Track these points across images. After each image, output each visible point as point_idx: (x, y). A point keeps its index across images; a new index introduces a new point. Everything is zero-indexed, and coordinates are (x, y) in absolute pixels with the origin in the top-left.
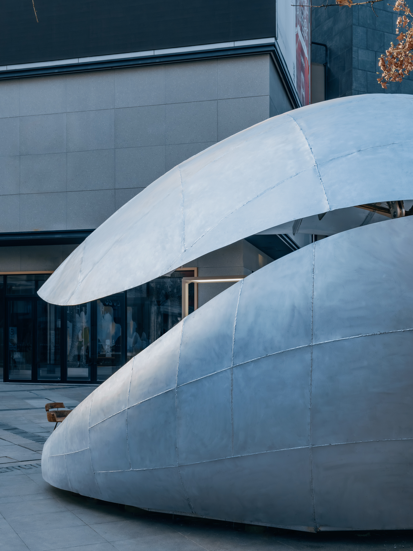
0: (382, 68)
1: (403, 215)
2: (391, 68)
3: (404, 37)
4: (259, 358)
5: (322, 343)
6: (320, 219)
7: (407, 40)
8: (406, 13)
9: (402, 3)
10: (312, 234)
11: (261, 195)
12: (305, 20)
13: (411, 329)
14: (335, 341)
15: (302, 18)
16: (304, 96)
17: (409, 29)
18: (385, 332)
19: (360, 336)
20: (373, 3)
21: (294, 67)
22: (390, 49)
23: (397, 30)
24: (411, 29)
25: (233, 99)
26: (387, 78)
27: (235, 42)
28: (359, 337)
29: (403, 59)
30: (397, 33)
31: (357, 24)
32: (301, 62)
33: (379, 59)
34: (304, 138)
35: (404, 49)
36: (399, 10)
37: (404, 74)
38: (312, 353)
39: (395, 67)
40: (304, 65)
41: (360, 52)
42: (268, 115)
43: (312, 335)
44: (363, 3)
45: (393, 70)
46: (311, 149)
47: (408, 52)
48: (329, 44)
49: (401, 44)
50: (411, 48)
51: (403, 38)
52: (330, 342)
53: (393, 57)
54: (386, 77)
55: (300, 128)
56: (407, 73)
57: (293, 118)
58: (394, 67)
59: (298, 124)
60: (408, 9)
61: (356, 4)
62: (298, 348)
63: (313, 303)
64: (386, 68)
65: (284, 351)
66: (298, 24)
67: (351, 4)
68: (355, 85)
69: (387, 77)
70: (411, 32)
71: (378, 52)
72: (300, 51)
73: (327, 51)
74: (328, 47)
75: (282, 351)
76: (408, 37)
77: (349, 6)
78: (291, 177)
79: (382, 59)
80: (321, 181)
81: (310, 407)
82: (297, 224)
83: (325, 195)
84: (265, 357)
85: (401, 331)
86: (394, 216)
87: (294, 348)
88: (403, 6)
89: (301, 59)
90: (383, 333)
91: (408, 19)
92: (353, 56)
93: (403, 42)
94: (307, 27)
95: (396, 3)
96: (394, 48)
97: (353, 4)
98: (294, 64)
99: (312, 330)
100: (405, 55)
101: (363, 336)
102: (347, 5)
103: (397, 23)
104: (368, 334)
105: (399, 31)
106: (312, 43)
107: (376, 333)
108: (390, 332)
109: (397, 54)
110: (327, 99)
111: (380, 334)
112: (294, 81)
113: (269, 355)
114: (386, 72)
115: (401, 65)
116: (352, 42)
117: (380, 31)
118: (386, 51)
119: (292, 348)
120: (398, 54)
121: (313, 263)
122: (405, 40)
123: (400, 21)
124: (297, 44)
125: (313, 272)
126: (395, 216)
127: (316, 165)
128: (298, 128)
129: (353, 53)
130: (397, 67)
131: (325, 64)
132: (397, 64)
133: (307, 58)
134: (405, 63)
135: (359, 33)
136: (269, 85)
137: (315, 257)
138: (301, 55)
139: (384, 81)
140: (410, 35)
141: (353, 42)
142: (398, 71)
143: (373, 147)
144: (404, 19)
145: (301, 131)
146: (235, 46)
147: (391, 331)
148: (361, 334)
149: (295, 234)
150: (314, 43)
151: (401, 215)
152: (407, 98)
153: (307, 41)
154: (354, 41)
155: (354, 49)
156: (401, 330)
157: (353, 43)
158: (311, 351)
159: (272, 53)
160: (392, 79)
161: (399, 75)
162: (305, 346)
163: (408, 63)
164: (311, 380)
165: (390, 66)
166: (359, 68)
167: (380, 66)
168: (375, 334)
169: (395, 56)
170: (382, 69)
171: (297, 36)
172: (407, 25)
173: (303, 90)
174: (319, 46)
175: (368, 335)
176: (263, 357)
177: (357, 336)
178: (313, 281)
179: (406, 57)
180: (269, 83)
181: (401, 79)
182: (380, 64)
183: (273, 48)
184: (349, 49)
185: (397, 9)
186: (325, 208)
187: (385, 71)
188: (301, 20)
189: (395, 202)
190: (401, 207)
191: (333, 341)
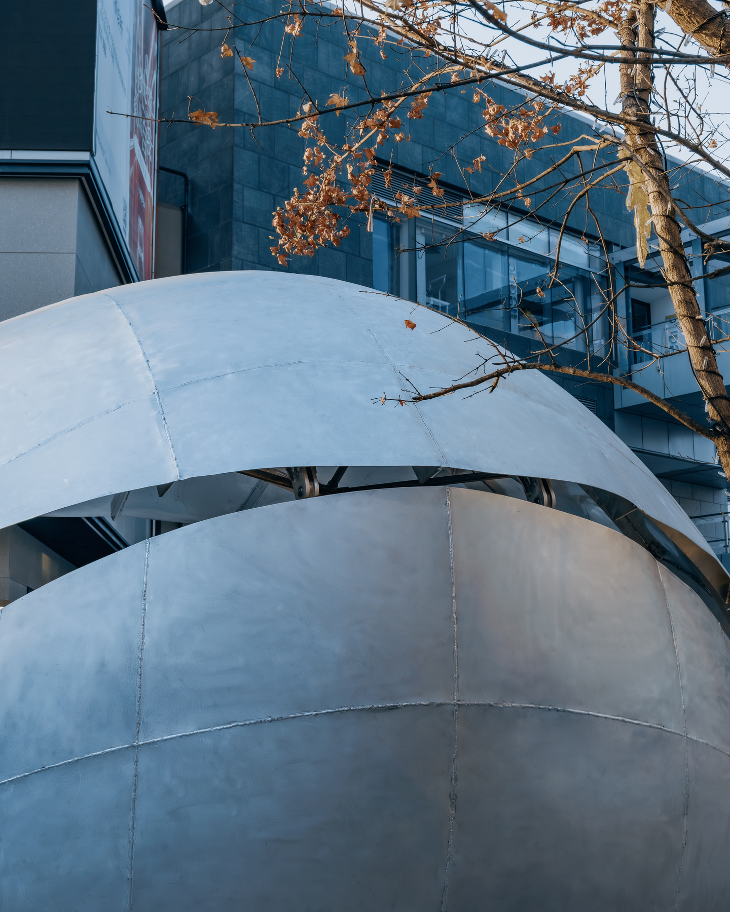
0: (278, 230)
1: (315, 495)
2: (293, 232)
3: (317, 183)
4: (26, 774)
5: (158, 741)
6: (161, 495)
7: (322, 188)
8: (321, 144)
9: (313, 125)
10: (151, 518)
11: (46, 442)
12: (148, 128)
13: (329, 711)
14: (183, 736)
15: (142, 123)
16: (143, 259)
17: (325, 170)
18: (281, 717)
19: (233, 726)
20: (254, 127)
21: (125, 206)
22: (292, 199)
23: (305, 168)
24: (328, 169)
25: (4, 254)
26: (288, 249)
27: (13, 152)
28: (230, 727)
29: (315, 219)
30: (305, 173)
31: (242, 146)
32: (139, 200)
33: (273, 213)
34: (135, 340)
35: (316, 202)
36: (307, 136)
37: (318, 244)
38: (136, 762)
39: (301, 232)
40: (144, 206)
41: (247, 193)
42: (73, 290)
43: (139, 724)
44: (236, 125)
45: (299, 235)
46: (147, 361)
47: (323, 208)
48: (191, 175)
49: (312, 192)
50: (328, 202)
51: (314, 183)
52: (173, 738)
53: (298, 213)
54: (285, 246)
55: (128, 322)
56: (323, 243)
57: (117, 302)
58: (299, 231)
59: (124, 314)
60: (323, 136)
61: (224, 124)
62: (108, 752)
63: (141, 660)
64: (286, 230)
65: (80, 758)
66: (136, 133)
67: (215, 124)
68: (236, 249)
69: (287, 246)
70: (329, 175)
71: (278, 196)
72: (137, 181)
73: (188, 185)
74: (189, 179)
75: (76, 759)
76: (323, 183)
77: (212, 126)
78: (107, 412)
79: (279, 215)
80: (164, 422)
81: (129, 875)
82: (118, 501)
83: (172, 449)
84: (41, 771)
85: (312, 715)
86: (298, 494)
87: (101, 752)
88: (315, 130)
89: (139, 195)
90: (278, 719)
91: (322, 154)
92: (234, 199)
93: (314, 189)
94: (152, 141)
95: (303, 125)
96: (299, 198)
97: (219, 125)
98: (125, 202)
99: (138, 713)
100: (319, 212)
101: (238, 725)
102: (209, 125)
103: (305, 158)
104: (248, 720)
105: (308, 171)
106: (161, 168)
107: (263, 720)
108: (290, 717)
109: (305, 209)
110: (185, 272)
111: (270, 721)
112: (125, 231)
113: (49, 768)
114: (285, 238)
115: (313, 227)
116: (232, 175)
117: (282, 161)
118: (286, 202)
119: (97, 751)
120: (307, 209)
121: (145, 580)
122: (318, 187)
123: (309, 154)
124: (133, 167)
125: (144, 596)
126: (300, 495)
127: (156, 392)
128: (124, 321)
129: (235, 193)
130: (305, 231)
131: (183, 207)
132: (304, 226)
133: (150, 193)
134: (318, 225)
135: (245, 163)
136: (75, 236)
137: (149, 568)
138: (139, 188)
139: (282, 252)
140: (326, 179)
141: (234, 174)
142: (306, 238)
143: (262, 367)
144: (315, 153)
145: (130, 326)
146: (12, 158)
147: (291, 714)
148: (234, 722)
149: (116, 519)
150: (162, 169)
151: (312, 494)
152: (324, 284)
153: (151, 163)
154: (237, 174)
155: (236, 186)
156: (310, 713)
157: (234, 177)
158: (135, 758)
159: (83, 178)
160: (296, 250)
161: (309, 244)
162: (123, 746)
163: (324, 226)
164: (134, 819)
165: (292, 228)
166: (245, 221)
167: (275, 226)
168: (261, 721)
169: (301, 212)
170: (279, 232)
171: (132, 153)
172: (322, 163)
173: (142, 248)
174: (173, 175)
175: (248, 722)
176: (34, 773)
177: (228, 726)
178: (143, 615)
179: (320, 215)
180: (76, 230)
181: (312, 252)
182: (275, 222)
183: (85, 170)
184: (227, 185)
185: (305, 134)
186: (171, 474)
187: (283, 235)
188: (140, 127)
189: (302, 468)
190: (311, 480)
191: (181, 737)
